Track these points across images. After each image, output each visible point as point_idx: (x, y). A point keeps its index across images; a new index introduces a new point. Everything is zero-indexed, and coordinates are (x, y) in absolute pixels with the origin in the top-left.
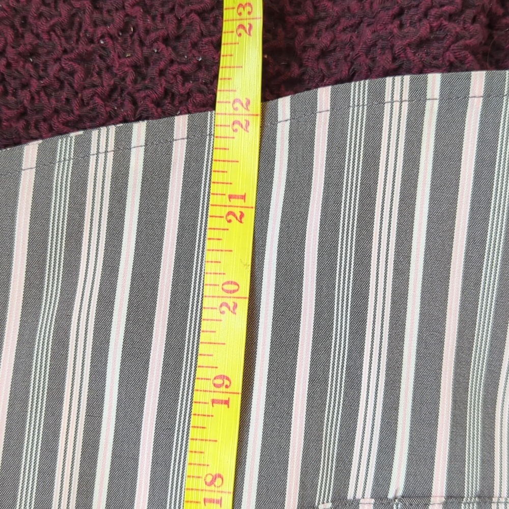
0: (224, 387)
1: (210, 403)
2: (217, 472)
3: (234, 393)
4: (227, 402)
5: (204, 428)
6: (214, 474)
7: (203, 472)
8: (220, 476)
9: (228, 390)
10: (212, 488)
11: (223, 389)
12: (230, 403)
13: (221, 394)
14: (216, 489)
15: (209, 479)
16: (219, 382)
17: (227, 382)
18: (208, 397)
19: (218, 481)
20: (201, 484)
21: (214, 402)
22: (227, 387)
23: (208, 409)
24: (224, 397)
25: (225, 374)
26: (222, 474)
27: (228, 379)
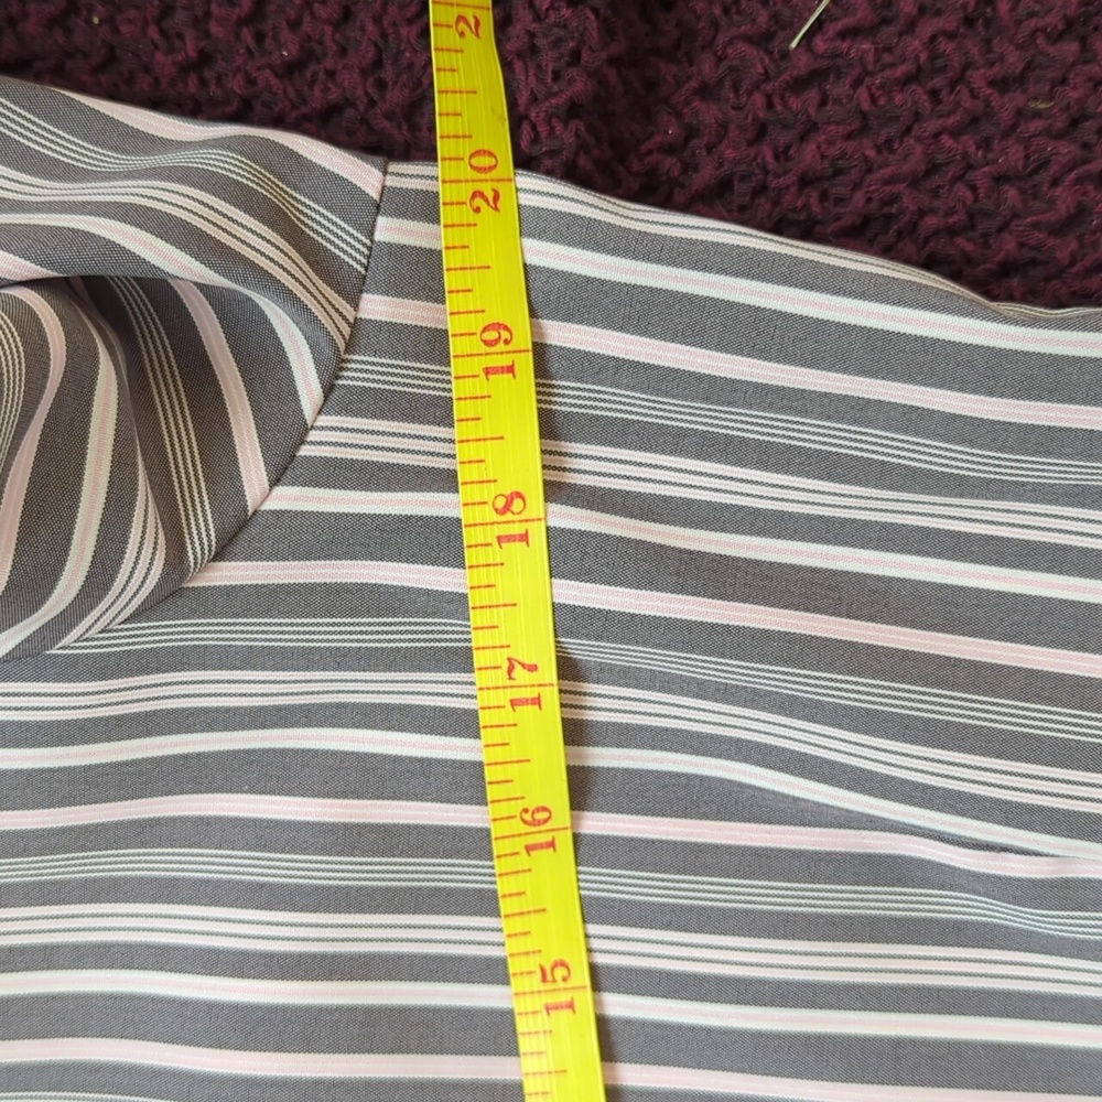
0: (502, 343)
1: (483, 375)
2: (514, 489)
3: (520, 351)
4: (510, 369)
5: (478, 419)
6: (508, 492)
7: (487, 492)
8: (519, 495)
9: (510, 347)
10: (509, 516)
11: (501, 347)
12: (517, 369)
13: (499, 356)
14: (516, 518)
15: (501, 503)
16: (492, 335)
17: (505, 335)
18: (477, 365)
19: (517, 504)
20: (488, 514)
21: (488, 371)
22: (507, 342)
23: (480, 386)
24: (504, 361)
25: (501, 321)
26: (521, 490)
27: (506, 328)
